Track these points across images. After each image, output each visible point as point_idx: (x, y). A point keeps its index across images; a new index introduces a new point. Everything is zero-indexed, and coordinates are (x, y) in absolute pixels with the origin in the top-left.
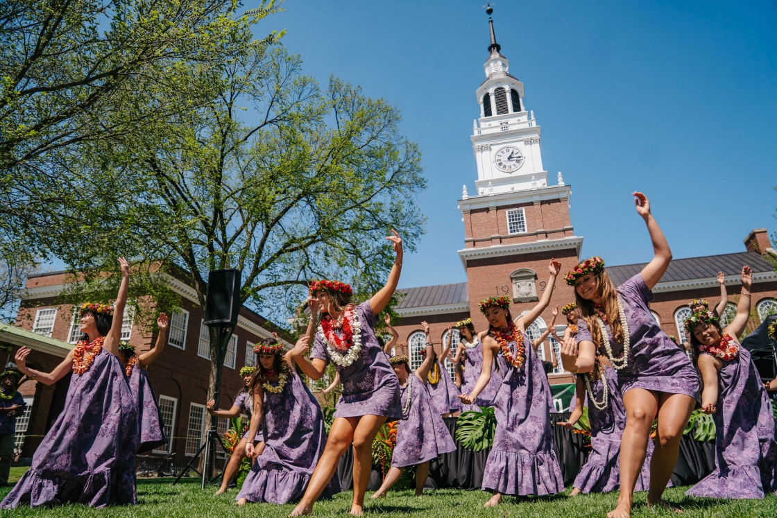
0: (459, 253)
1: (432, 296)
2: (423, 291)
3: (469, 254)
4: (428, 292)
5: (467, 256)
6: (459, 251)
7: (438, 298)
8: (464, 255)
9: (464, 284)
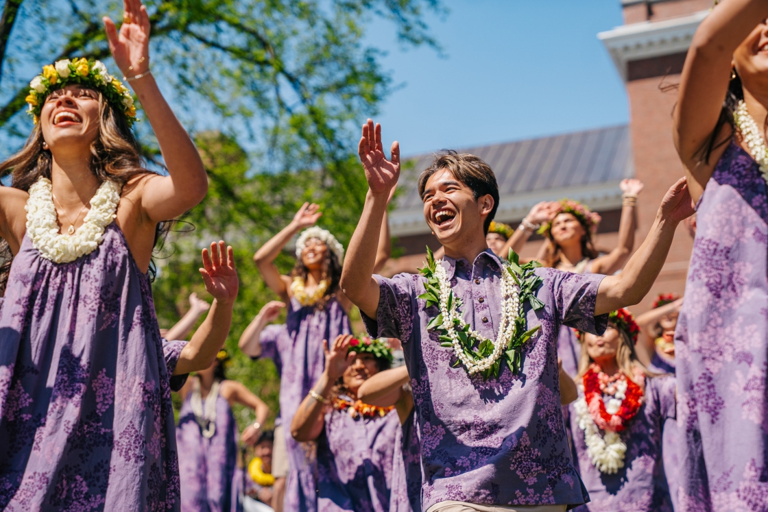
0: (605, 41)
1: (531, 165)
2: (507, 153)
3: (631, 43)
4: (521, 154)
5: (626, 49)
6: (604, 35)
7: (546, 169)
8: (619, 45)
9: (621, 130)
